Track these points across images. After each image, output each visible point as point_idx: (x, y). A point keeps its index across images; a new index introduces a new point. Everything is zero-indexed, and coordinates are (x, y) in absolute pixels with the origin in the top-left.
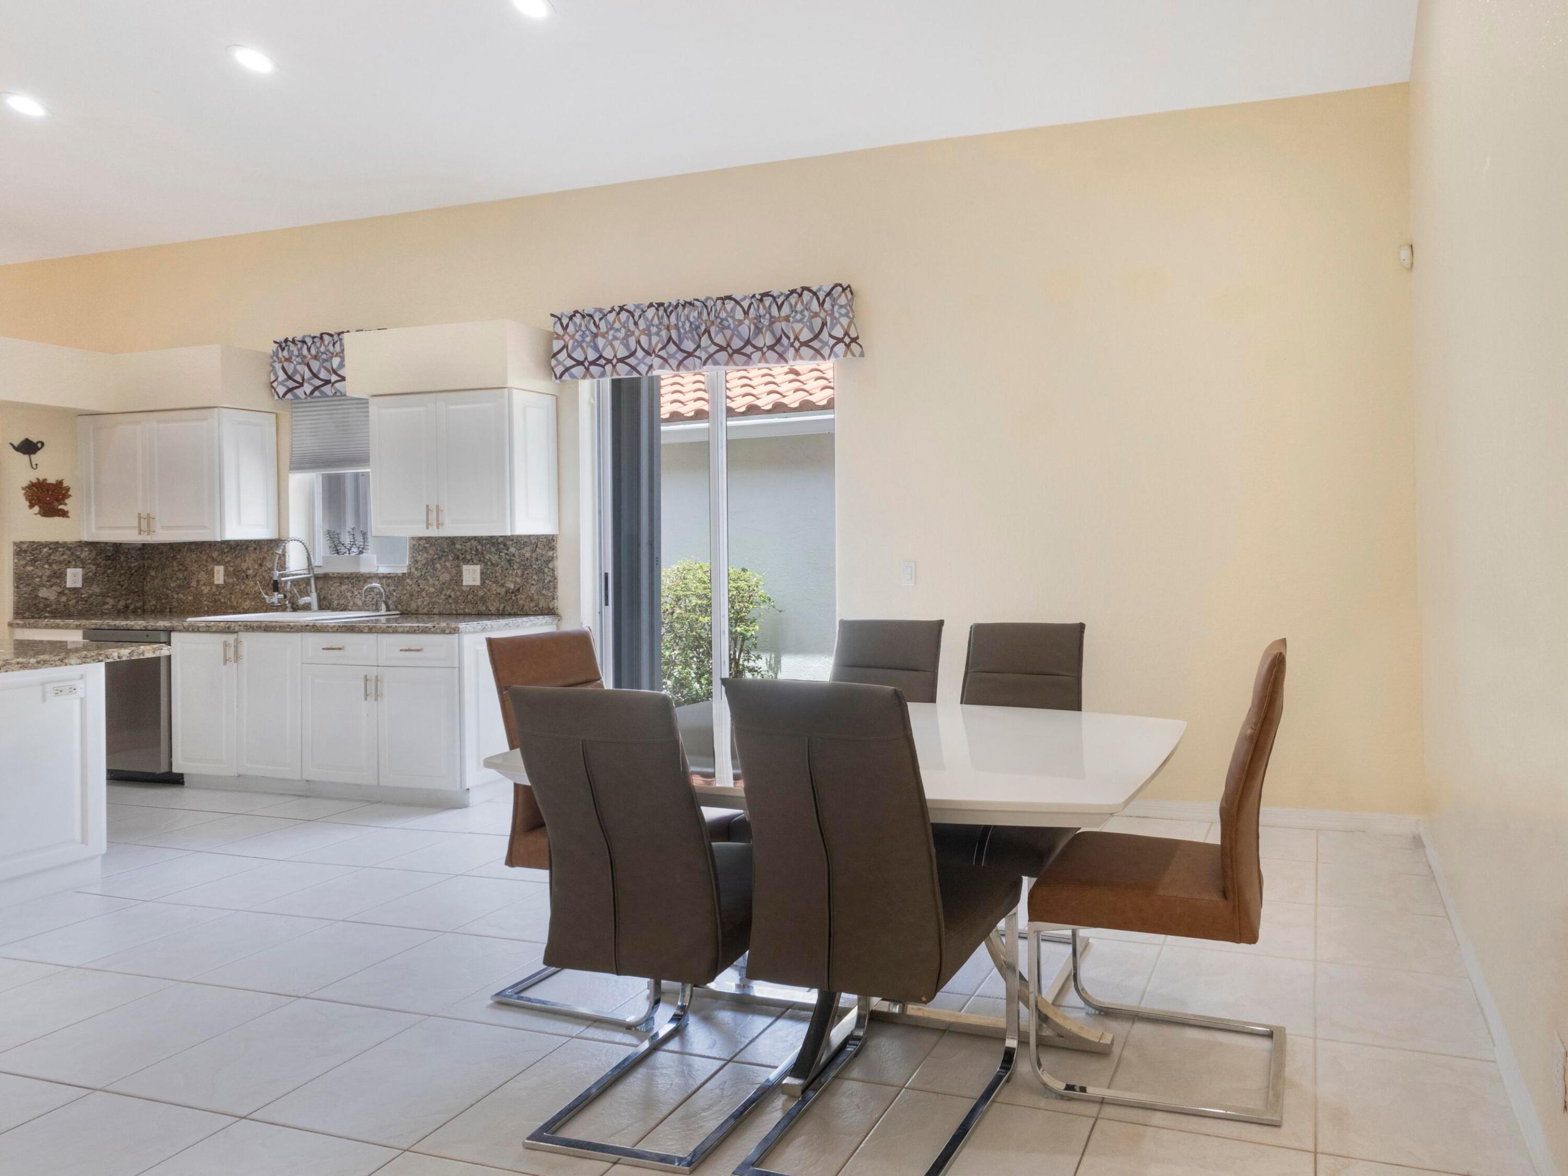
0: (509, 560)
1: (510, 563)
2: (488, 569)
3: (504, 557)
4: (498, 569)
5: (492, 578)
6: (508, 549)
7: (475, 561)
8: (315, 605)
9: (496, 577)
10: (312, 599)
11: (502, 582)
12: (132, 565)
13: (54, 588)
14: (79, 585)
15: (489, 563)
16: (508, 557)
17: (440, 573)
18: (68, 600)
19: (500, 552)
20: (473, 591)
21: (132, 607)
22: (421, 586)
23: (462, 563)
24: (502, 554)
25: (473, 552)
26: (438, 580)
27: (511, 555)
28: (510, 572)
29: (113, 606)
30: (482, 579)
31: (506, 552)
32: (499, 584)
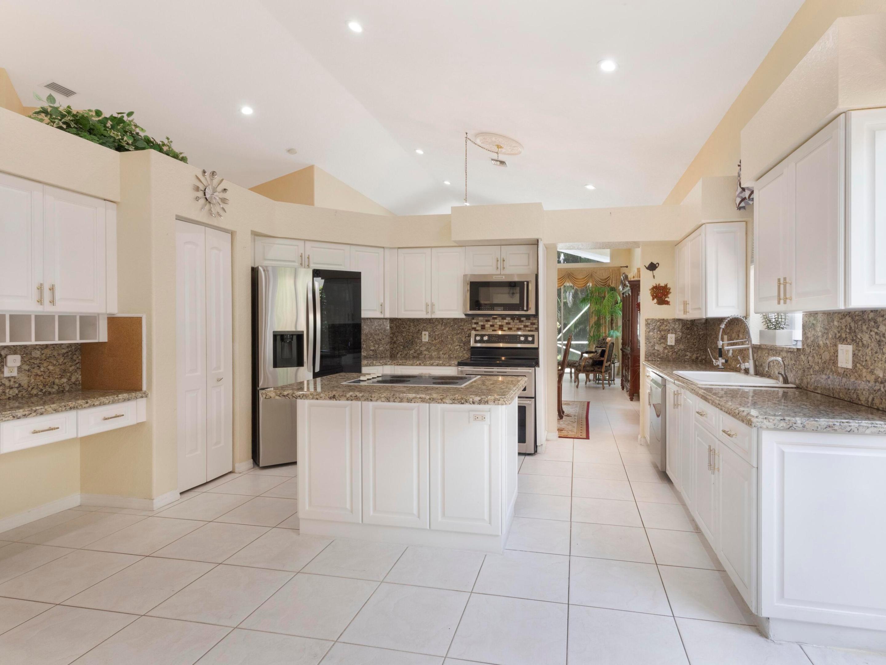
0: (879, 341)
1: (880, 345)
2: (859, 350)
3: (874, 337)
4: (868, 351)
5: (863, 361)
6: (878, 327)
7: (848, 341)
8: (752, 371)
9: (866, 361)
10: (750, 365)
11: (872, 367)
12: (700, 333)
13: (662, 345)
14: (673, 344)
15: (860, 343)
16: (877, 337)
17: (823, 351)
18: (668, 352)
19: (871, 331)
20: (847, 375)
21: (700, 358)
22: (810, 363)
23: (838, 342)
24: (873, 333)
25: (848, 330)
26: (821, 358)
27: (881, 334)
28: (880, 356)
29: (690, 357)
30: (853, 361)
31: (876, 330)
32: (869, 370)
